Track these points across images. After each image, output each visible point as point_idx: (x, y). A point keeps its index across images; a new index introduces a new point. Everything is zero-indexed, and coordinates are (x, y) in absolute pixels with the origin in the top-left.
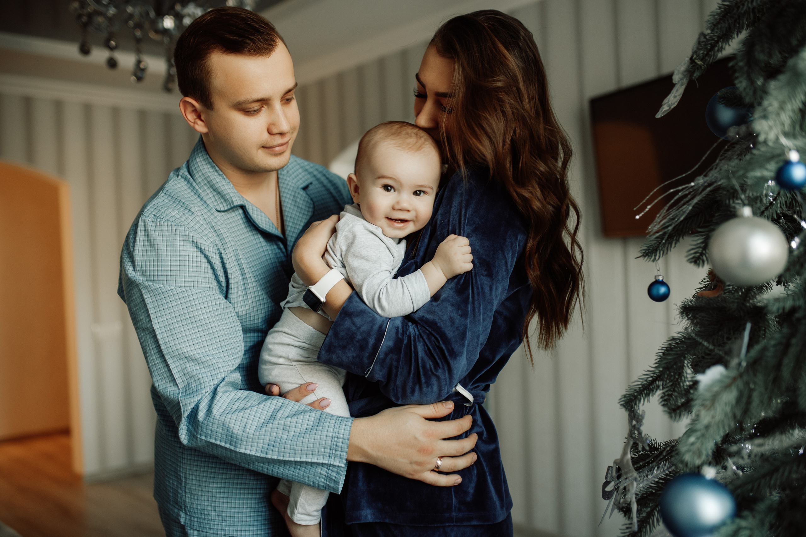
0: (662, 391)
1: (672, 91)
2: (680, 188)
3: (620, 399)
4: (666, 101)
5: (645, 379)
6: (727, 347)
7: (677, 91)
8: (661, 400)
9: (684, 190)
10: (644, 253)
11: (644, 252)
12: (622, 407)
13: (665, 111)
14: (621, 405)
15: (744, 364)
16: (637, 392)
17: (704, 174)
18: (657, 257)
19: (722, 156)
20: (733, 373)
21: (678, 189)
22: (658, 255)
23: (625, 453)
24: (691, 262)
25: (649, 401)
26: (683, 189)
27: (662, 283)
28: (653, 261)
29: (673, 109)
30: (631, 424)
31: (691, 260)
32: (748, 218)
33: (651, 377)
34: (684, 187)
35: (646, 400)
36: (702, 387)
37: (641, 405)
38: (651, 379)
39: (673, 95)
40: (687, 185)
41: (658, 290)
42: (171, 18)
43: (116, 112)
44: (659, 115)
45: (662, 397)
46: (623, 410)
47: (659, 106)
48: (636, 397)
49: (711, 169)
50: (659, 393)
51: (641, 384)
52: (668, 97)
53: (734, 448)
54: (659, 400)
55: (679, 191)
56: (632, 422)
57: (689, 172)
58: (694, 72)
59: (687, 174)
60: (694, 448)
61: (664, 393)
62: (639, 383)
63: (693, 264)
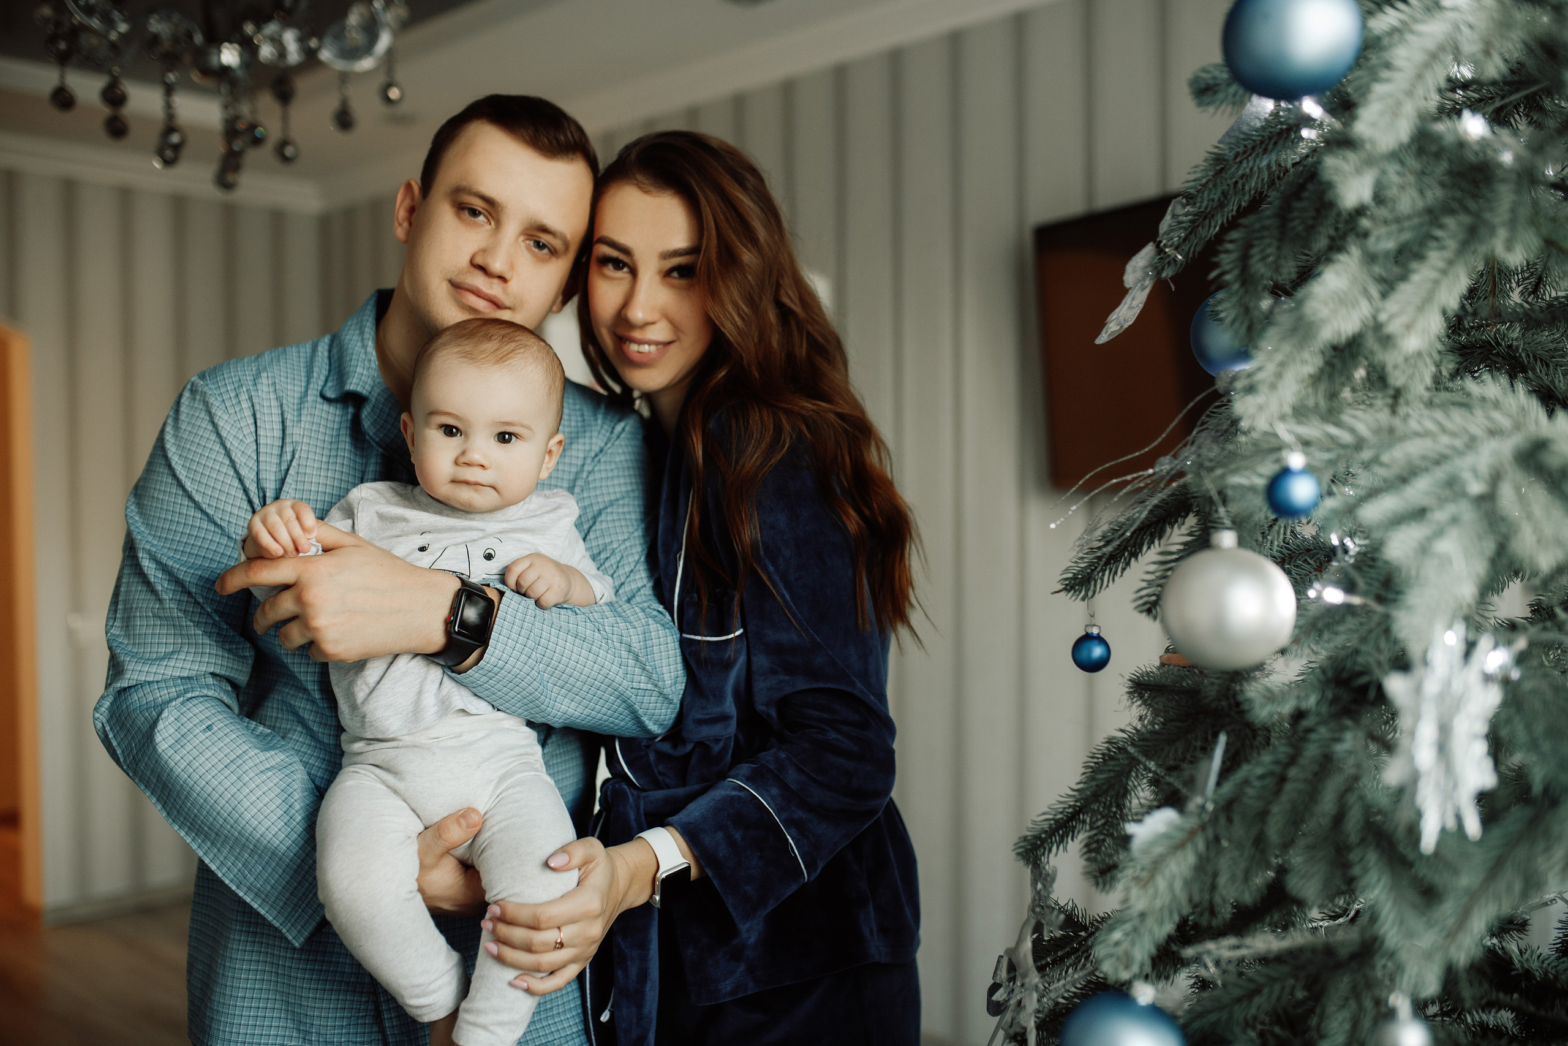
0: (1087, 834)
1: (1124, 301)
2: (1129, 477)
3: (1016, 844)
4: (1113, 316)
5: (1061, 810)
6: (1186, 774)
7: (1133, 299)
8: (1085, 850)
9: (1136, 482)
10: (1067, 585)
11: (1067, 582)
12: (1020, 857)
13: (1113, 332)
14: (1018, 854)
15: (1210, 807)
16: (1046, 832)
17: (1172, 453)
18: (1090, 594)
19: (1201, 425)
20: (1192, 822)
21: (1124, 478)
22: (1092, 587)
23: (1020, 941)
24: (1141, 612)
25: (1065, 849)
26: (1134, 479)
27: (1100, 639)
28: (1083, 599)
29: (1127, 329)
30: (1036, 889)
31: (1140, 609)
32: (1230, 549)
33: (1070, 806)
34: (1135, 475)
35: (1061, 847)
36: (1136, 845)
37: (1052, 855)
38: (1070, 810)
39: (1127, 306)
40: (1141, 473)
41: (1090, 651)
42: (235, 49)
43: (126, 196)
44: (1103, 338)
45: (1086, 845)
46: (1022, 863)
47: (1101, 324)
48: (1043, 841)
49: (1185, 445)
50: (1082, 837)
51: (1053, 819)
52: (1117, 310)
53: (1189, 952)
54: (1081, 850)
55: (1127, 483)
56: (1037, 884)
57: (1146, 450)
58: (1163, 268)
59: (1142, 452)
60: (1120, 950)
61: (1090, 837)
62: (1051, 817)
63: (1144, 614)
